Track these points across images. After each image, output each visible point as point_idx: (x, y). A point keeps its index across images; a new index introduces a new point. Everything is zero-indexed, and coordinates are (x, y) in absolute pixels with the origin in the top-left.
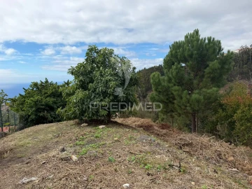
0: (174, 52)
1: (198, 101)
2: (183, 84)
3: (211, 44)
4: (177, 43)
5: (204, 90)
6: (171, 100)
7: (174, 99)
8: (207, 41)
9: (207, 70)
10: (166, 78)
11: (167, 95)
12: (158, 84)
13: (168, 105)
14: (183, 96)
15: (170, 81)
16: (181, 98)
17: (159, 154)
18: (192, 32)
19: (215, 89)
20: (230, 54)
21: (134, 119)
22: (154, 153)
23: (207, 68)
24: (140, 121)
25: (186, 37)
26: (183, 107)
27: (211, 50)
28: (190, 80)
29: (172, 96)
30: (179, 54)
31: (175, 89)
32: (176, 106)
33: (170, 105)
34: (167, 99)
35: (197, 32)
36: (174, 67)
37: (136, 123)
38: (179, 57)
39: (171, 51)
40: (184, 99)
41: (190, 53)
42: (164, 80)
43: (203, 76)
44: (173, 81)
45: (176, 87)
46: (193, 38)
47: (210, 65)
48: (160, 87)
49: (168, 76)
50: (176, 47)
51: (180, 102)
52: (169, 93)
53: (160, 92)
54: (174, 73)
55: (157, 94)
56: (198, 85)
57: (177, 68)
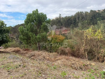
0: (28, 18)
1: (39, 38)
2: (33, 31)
3: (42, 16)
4: (29, 14)
5: (41, 33)
6: (29, 38)
7: (30, 38)
8: (41, 14)
9: (42, 26)
10: (26, 29)
11: (27, 36)
12: (22, 32)
13: (28, 41)
14: (34, 36)
15: (28, 30)
16: (33, 37)
17: (17, 62)
18: (35, 10)
19: (45, 33)
20: (49, 20)
21: (10, 48)
22: (15, 62)
23: (42, 25)
24: (13, 49)
25: (33, 12)
26: (34, 41)
27: (43, 18)
28: (36, 30)
29: (29, 36)
30: (30, 19)
31: (30, 34)
32: (31, 41)
33: (29, 40)
34: (27, 38)
35: (37, 10)
36: (29, 24)
37: (11, 50)
38: (30, 20)
39: (27, 17)
40: (34, 37)
41: (35, 18)
42: (25, 30)
43: (41, 28)
44: (29, 30)
45: (31, 33)
46: (36, 13)
47: (43, 24)
48: (23, 33)
49: (27, 28)
50: (29, 15)
51: (33, 39)
52: (28, 35)
53: (24, 35)
54: (29, 27)
55: (23, 36)
56: (39, 32)
57: (30, 25)
